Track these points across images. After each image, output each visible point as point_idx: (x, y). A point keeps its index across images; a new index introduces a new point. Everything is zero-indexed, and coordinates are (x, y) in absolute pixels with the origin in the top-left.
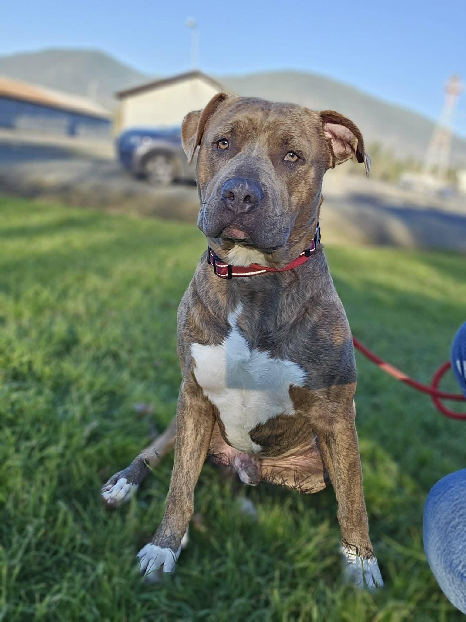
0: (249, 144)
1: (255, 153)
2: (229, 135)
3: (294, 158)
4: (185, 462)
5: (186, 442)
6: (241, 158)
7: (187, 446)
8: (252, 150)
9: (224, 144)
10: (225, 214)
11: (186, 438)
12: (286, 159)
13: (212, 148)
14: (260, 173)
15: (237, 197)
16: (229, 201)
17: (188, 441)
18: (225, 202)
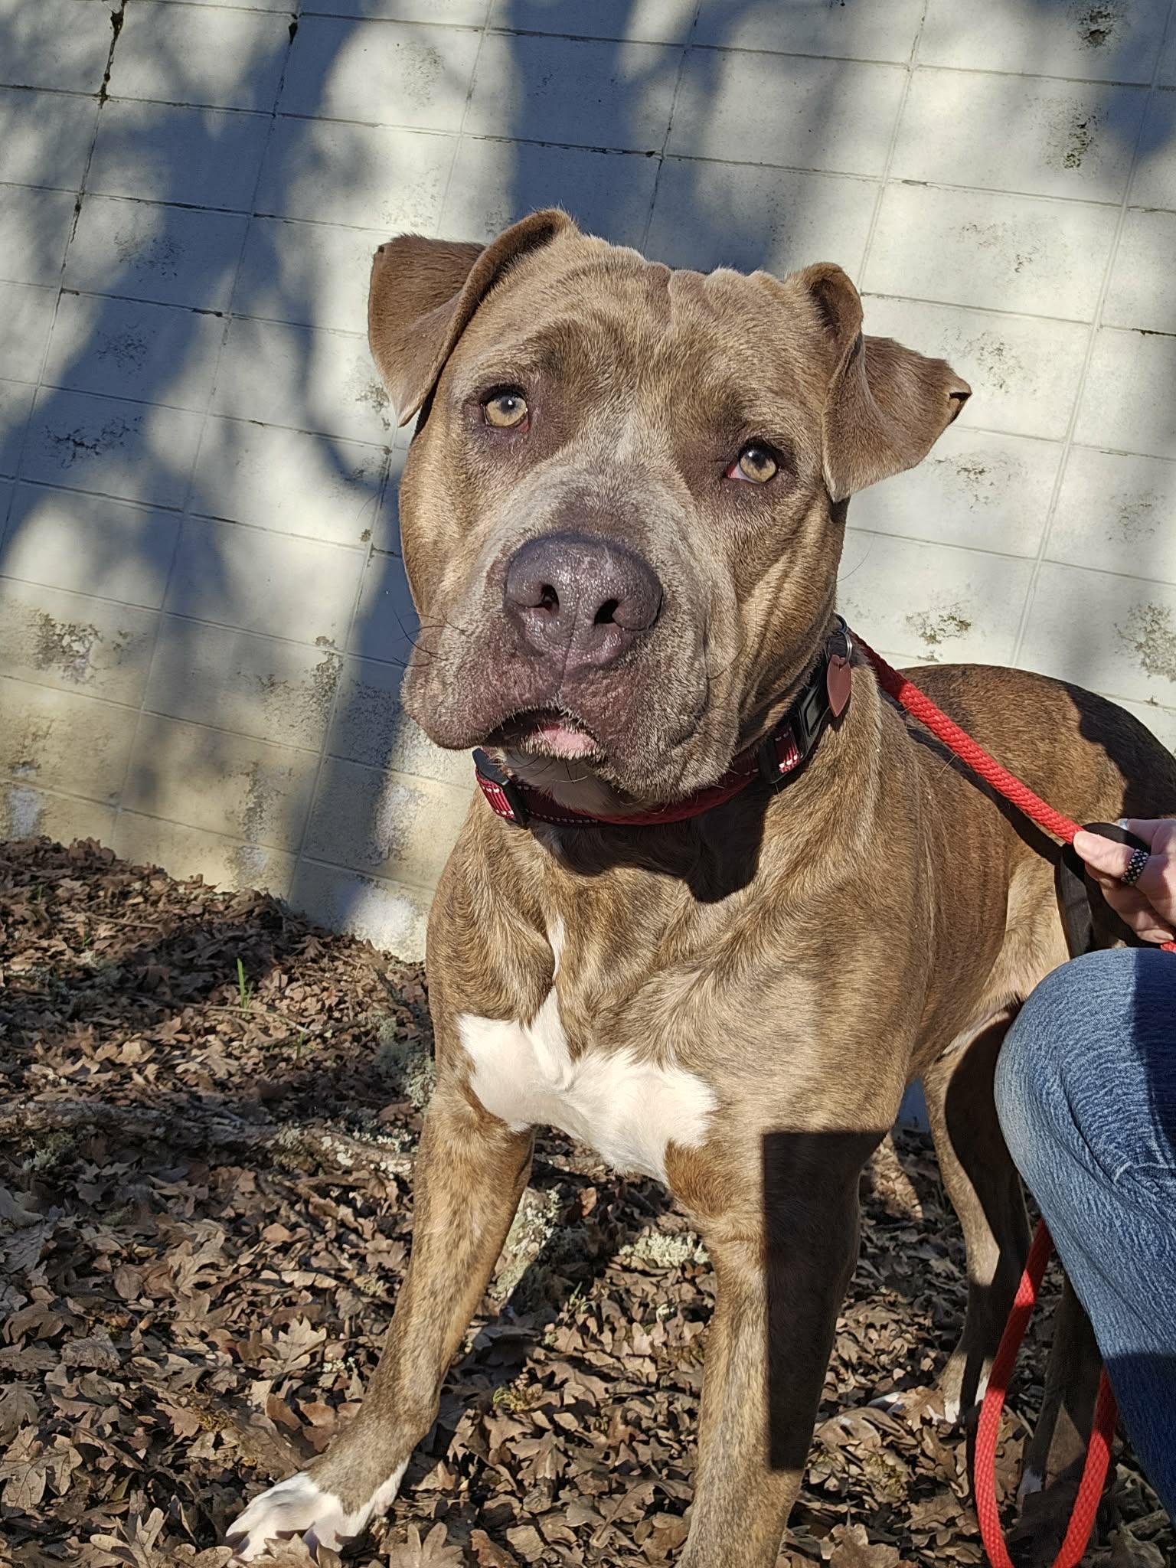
0: (604, 415)
1: (623, 451)
2: (536, 377)
3: (764, 470)
4: (418, 1299)
5: (424, 1249)
6: (577, 466)
7: (426, 1260)
8: (616, 436)
9: (507, 409)
10: (518, 669)
11: (426, 1238)
12: (736, 473)
13: (463, 420)
14: (649, 521)
15: (567, 603)
16: (533, 621)
17: (432, 1248)
18: (520, 625)
